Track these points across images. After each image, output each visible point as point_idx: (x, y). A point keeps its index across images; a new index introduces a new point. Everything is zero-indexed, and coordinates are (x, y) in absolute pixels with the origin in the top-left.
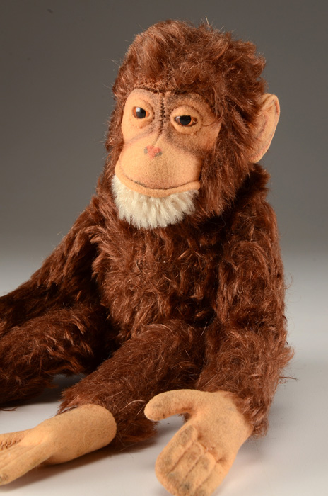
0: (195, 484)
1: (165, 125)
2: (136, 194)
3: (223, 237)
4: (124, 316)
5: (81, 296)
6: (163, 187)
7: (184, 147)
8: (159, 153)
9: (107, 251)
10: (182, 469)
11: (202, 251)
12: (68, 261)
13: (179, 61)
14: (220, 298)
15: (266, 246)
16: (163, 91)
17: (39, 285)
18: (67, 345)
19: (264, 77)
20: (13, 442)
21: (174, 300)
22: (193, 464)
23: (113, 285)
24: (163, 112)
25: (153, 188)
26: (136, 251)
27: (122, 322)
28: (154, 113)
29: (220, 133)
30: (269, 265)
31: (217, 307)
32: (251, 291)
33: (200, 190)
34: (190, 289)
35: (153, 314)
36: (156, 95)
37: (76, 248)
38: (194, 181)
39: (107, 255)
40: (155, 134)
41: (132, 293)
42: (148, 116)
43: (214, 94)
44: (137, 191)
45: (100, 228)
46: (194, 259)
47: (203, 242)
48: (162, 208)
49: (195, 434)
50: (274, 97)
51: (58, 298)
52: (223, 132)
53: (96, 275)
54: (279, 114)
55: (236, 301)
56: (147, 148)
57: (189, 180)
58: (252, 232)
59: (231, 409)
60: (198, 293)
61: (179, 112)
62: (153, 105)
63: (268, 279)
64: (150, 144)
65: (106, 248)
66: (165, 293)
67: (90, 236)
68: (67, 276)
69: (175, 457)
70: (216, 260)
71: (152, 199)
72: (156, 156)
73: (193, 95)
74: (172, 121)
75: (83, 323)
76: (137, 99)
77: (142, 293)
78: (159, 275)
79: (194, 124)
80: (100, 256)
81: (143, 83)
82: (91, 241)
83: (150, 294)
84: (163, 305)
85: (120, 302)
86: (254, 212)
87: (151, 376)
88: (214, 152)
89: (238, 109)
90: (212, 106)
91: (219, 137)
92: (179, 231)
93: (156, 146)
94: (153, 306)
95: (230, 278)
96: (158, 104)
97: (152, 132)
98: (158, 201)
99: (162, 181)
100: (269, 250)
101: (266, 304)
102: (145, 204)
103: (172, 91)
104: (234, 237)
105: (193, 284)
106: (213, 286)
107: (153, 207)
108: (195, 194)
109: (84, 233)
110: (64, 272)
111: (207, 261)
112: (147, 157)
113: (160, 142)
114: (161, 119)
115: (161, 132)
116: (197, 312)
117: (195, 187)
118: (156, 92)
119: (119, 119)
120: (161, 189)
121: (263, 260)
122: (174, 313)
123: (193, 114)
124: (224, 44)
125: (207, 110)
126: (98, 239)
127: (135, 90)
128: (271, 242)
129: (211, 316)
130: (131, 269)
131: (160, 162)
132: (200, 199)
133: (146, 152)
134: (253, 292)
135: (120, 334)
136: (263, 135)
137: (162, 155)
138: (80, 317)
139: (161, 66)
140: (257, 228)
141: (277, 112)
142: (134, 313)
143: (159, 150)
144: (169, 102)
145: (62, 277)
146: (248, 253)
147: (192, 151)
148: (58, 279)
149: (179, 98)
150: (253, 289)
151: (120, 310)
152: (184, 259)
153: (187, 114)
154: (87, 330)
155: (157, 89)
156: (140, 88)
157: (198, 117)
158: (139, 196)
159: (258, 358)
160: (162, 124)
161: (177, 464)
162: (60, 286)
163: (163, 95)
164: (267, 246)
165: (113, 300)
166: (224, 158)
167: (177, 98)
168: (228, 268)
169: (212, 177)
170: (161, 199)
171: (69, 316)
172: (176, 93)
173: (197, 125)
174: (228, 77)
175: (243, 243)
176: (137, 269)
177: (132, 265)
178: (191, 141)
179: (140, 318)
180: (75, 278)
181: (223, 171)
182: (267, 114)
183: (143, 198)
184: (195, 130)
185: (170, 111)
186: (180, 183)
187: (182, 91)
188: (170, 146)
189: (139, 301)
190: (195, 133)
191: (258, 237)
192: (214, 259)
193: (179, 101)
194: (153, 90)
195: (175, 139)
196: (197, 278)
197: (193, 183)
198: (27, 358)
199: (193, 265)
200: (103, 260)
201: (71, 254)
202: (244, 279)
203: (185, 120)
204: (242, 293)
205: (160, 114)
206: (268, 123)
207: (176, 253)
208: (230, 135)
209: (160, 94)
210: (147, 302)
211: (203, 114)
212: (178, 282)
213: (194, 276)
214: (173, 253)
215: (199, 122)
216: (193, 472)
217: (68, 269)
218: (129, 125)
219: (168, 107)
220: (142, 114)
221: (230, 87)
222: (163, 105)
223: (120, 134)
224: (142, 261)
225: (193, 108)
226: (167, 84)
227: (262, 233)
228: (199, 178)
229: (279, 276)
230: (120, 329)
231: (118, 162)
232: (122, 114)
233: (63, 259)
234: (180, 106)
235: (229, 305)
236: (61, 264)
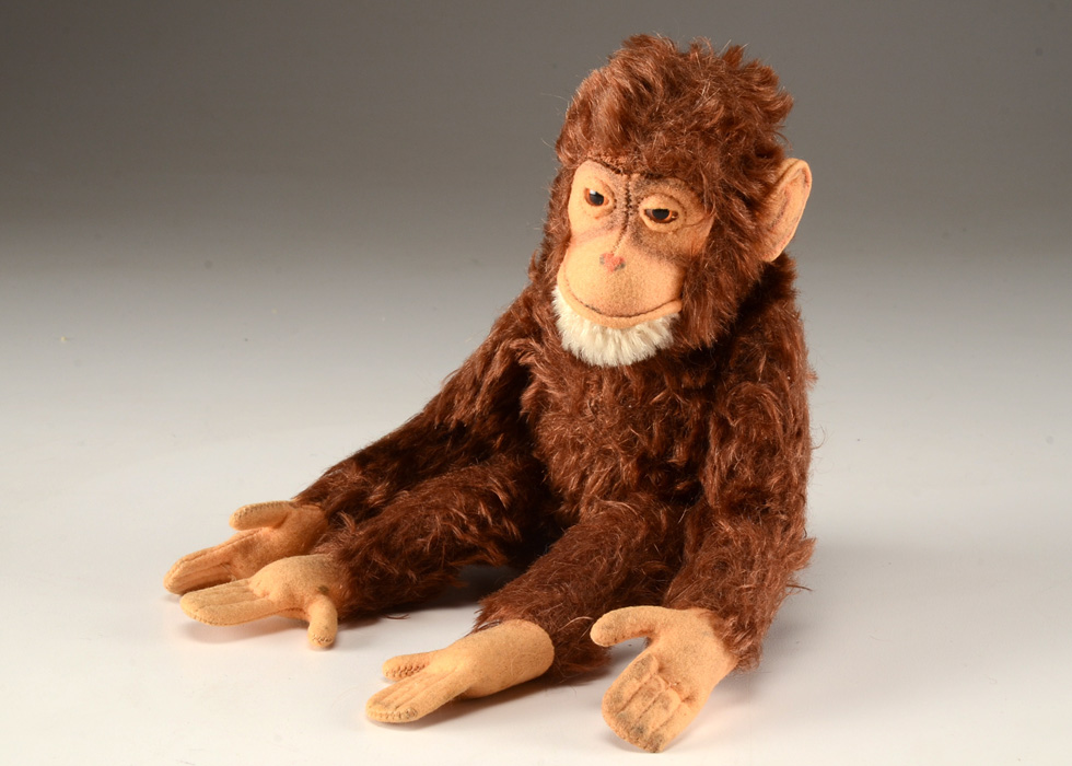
0: (650, 727)
1: (631, 218)
2: (587, 322)
3: (717, 376)
4: (569, 480)
5: (502, 442)
6: (625, 314)
7: (658, 253)
8: (621, 264)
9: (544, 380)
10: (635, 708)
11: (687, 393)
12: (483, 389)
13: (651, 131)
14: (709, 468)
15: (780, 390)
16: (628, 172)
17: (437, 423)
18: (482, 523)
19: (785, 133)
20: (414, 667)
21: (644, 463)
22: (650, 702)
23: (553, 430)
24: (628, 200)
25: (612, 316)
26: (588, 385)
27: (566, 489)
28: (615, 201)
29: (712, 230)
30: (784, 420)
31: (705, 478)
32: (754, 458)
33: (680, 313)
34: (667, 451)
35: (613, 481)
36: (619, 176)
37: (497, 369)
38: (672, 301)
39: (544, 385)
40: (617, 232)
41: (582, 448)
42: (607, 203)
43: (702, 179)
44: (589, 318)
45: (533, 343)
46: (674, 404)
47: (687, 381)
48: (624, 343)
49: (654, 665)
50: (803, 164)
51: (465, 446)
52: (717, 230)
53: (526, 414)
54: (810, 184)
55: (731, 473)
56: (604, 256)
57: (664, 301)
58: (761, 367)
59: (705, 633)
60: (679, 455)
61: (652, 203)
62: (614, 190)
63: (781, 440)
64: (608, 250)
65: (541, 375)
66: (631, 452)
67: (520, 354)
68: (481, 413)
69: (626, 694)
70: (706, 410)
71: (610, 331)
72: (616, 269)
73: (672, 181)
74: (642, 214)
75: (506, 490)
76: (589, 176)
77: (597, 449)
78: (622, 425)
79: (672, 220)
80: (533, 385)
81: (600, 155)
82: (520, 361)
83: (607, 452)
84: (627, 469)
85: (563, 459)
86: (768, 333)
87: (603, 582)
88: (703, 258)
89: (739, 194)
90: (700, 195)
91: (710, 236)
92: (651, 369)
93: (617, 254)
94: (612, 470)
95: (726, 436)
96: (622, 189)
97: (611, 228)
98: (618, 334)
99: (625, 306)
100: (786, 395)
101: (775, 480)
102: (599, 337)
103: (642, 174)
104: (732, 378)
105: (672, 441)
106: (700, 446)
107: (610, 341)
108: (673, 319)
109: (508, 348)
110: (477, 407)
111: (694, 409)
112: (603, 270)
113: (624, 248)
114: (625, 209)
115: (624, 228)
116: (678, 483)
117: (672, 310)
118: (618, 172)
119: (565, 197)
120: (622, 316)
121: (775, 411)
122: (642, 483)
123: (672, 207)
124: (718, 108)
125: (692, 202)
126: (531, 359)
127: (589, 162)
128: (791, 382)
129: (696, 490)
130: (581, 412)
131: (621, 279)
132: (679, 326)
133: (602, 263)
134: (757, 460)
135: (562, 508)
136: (783, 220)
137: (626, 268)
138: (502, 481)
139: (625, 138)
140: (769, 360)
141: (806, 181)
142: (583, 478)
143: (621, 260)
144: (638, 188)
145: (474, 415)
146: (752, 402)
147: (670, 257)
148: (468, 416)
149: (652, 183)
150: (758, 456)
151: (563, 470)
152: (659, 403)
153: (663, 207)
154: (513, 501)
155: (620, 168)
156: (596, 161)
157: (679, 211)
158: (592, 327)
159: (753, 561)
160: (627, 217)
161: (629, 702)
162: (469, 427)
163: (629, 178)
164: (783, 390)
165: (552, 455)
166: (718, 265)
167: (648, 184)
168: (722, 423)
169: (699, 296)
170: (622, 330)
171: (485, 479)
172: (646, 177)
173: (678, 221)
174: (725, 150)
175: (747, 387)
176: (589, 413)
177: (581, 406)
178: (668, 243)
179: (593, 486)
180: (493, 417)
181: (717, 284)
182: (791, 189)
183: (597, 328)
184: (674, 228)
185: (639, 200)
186: (651, 307)
187: (654, 175)
188: (637, 253)
189: (591, 461)
190: (675, 232)
191: (770, 376)
192: (703, 407)
193: (652, 187)
194: (613, 169)
195: (645, 239)
196: (679, 431)
197: (670, 304)
198: (424, 543)
199: (673, 412)
200: (537, 393)
201: (487, 380)
202: (745, 439)
203: (659, 215)
204: (742, 461)
205: (624, 203)
206: (791, 203)
207: (647, 394)
208: (729, 231)
209: (625, 176)
210: (603, 462)
211: (687, 206)
212: (650, 436)
213: (674, 428)
214: (643, 394)
215: (681, 217)
216: (649, 712)
217: (483, 402)
218: (579, 213)
219: (636, 195)
220: (597, 199)
221: (727, 164)
222: (628, 191)
223: (565, 221)
224: (597, 402)
225: (671, 197)
226: (635, 164)
227: (776, 369)
228: (680, 295)
229: (799, 434)
230: (562, 499)
231: (562, 265)
232: (570, 191)
233: (476, 384)
234: (653, 194)
235: (722, 478)
236: (472, 392)
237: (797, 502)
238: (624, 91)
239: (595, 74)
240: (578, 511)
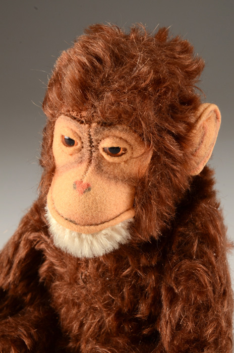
1: (94, 154)
2: (68, 230)
3: (165, 257)
4: (73, 326)
5: (31, 299)
6: (94, 223)
7: (115, 178)
8: (88, 188)
9: (53, 260)
11: (145, 269)
12: (15, 266)
13: (103, 91)
14: (163, 322)
15: (209, 264)
16: (89, 122)
19: (201, 86)
21: (119, 315)
23: (61, 292)
24: (91, 142)
25: (84, 225)
26: (80, 264)
27: (71, 332)
28: (82, 143)
29: (152, 159)
30: (213, 285)
31: (161, 328)
32: (194, 315)
33: (134, 217)
34: (134, 309)
35: (100, 328)
36: (83, 125)
37: (22, 253)
38: (127, 210)
39: (52, 264)
40: (85, 164)
41: (79, 305)
42: (77, 145)
43: (141, 125)
44: (68, 228)
45: (43, 236)
46: (136, 276)
47: (143, 261)
48: (95, 243)
50: (214, 107)
51: (6, 303)
52: (155, 158)
54: (220, 120)
55: (178, 327)
56: (75, 183)
57: (121, 211)
58: (195, 247)
60: (143, 309)
61: (107, 143)
62: (81, 135)
63: (212, 300)
64: (78, 178)
65: (50, 258)
66: (110, 310)
67: (35, 243)
68: (14, 282)
70: (158, 280)
71: (84, 236)
72: (84, 192)
73: (120, 127)
74: (101, 151)
75: (30, 336)
76: (64, 127)
77: (88, 307)
78: (103, 291)
79: (122, 154)
80: (46, 262)
81: (69, 111)
82: (36, 247)
83: (95, 309)
84: (109, 320)
85: (68, 311)
86: (198, 224)
88: (147, 179)
89: (170, 132)
90: (141, 135)
91: (151, 163)
92: (119, 255)
93: (85, 181)
94: (99, 321)
95: (173, 299)
96: (86, 134)
97: (81, 162)
98: (90, 237)
99: (93, 217)
100: (214, 267)
101: (210, 331)
102: (77, 240)
103: (98, 123)
104: (175, 258)
105: (138, 301)
106: (156, 304)
107: (85, 243)
108: (130, 223)
109: (28, 239)
110: (11, 278)
111: (151, 280)
112: (76, 193)
113: (89, 175)
114: (89, 148)
115: (90, 162)
116: (144, 329)
117: (128, 217)
118: (82, 123)
119: (50, 140)
120: (91, 225)
121: (206, 279)
122: (119, 330)
123: (122, 145)
124: (149, 72)
125: (136, 141)
126: (43, 246)
127: (62, 116)
128: (216, 257)
129: (155, 336)
130: (76, 282)
131: (89, 199)
132: (134, 227)
133: (75, 188)
134: (196, 316)
135: (71, 344)
136: (203, 146)
137: (92, 191)
138: (27, 330)
139: (84, 99)
140: (200, 243)
141: (217, 118)
142: (82, 325)
143: (88, 185)
144: (96, 133)
145: (9, 283)
146: (190, 275)
147: (124, 180)
148: (5, 285)
149: (106, 129)
150: (196, 312)
151: (71, 318)
152: (127, 276)
153: (115, 145)
154: (35, 344)
155: (83, 119)
156: (67, 115)
157: (127, 147)
158: (71, 234)
160: (91, 153)
162: (7, 292)
163: (90, 126)
164: (211, 263)
165: (61, 309)
166: (159, 183)
167: (104, 130)
168: (170, 290)
169: (146, 206)
170: (93, 235)
171: (17, 329)
172: (102, 125)
173: (127, 154)
175: (186, 263)
176: (82, 283)
177: (76, 278)
178: (122, 170)
179: (87, 332)
180: (22, 284)
181: (159, 195)
182: (207, 124)
183: (74, 234)
184: (125, 159)
185: (98, 141)
186: (112, 217)
187: (106, 124)
188: (99, 179)
189: (86, 314)
190: (126, 162)
191: (201, 255)
192: (156, 279)
193: (106, 132)
194: (78, 121)
195: (105, 169)
196: (142, 294)
197: (126, 213)
199: (137, 281)
200: (49, 268)
201: (16, 261)
202: (187, 300)
203: (114, 151)
204: (186, 317)
205: (88, 144)
206: (207, 134)
207: (118, 270)
208: (164, 159)
209: (87, 125)
210: (93, 315)
211: (132, 143)
212: (123, 298)
213: (138, 291)
214: (116, 270)
215: (129, 151)
217: (15, 274)
218: (60, 152)
219: (96, 138)
220: (70, 142)
221: (159, 112)
222: (90, 135)
223: (52, 157)
224: (86, 275)
225: (121, 138)
226: (93, 116)
227: (206, 249)
228: (133, 206)
229: (225, 293)
230: (70, 338)
231: (50, 188)
232: (52, 136)
233: (10, 262)
234: (108, 136)
235: (172, 330)
236: (7, 268)
237: (227, 344)
238: (83, 65)
239: (64, 55)
240: (80, 347)
